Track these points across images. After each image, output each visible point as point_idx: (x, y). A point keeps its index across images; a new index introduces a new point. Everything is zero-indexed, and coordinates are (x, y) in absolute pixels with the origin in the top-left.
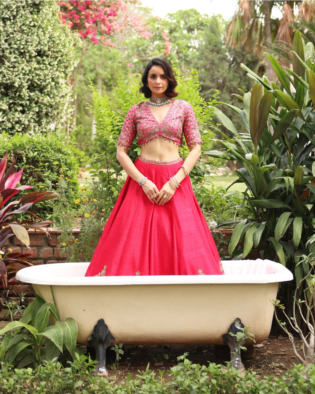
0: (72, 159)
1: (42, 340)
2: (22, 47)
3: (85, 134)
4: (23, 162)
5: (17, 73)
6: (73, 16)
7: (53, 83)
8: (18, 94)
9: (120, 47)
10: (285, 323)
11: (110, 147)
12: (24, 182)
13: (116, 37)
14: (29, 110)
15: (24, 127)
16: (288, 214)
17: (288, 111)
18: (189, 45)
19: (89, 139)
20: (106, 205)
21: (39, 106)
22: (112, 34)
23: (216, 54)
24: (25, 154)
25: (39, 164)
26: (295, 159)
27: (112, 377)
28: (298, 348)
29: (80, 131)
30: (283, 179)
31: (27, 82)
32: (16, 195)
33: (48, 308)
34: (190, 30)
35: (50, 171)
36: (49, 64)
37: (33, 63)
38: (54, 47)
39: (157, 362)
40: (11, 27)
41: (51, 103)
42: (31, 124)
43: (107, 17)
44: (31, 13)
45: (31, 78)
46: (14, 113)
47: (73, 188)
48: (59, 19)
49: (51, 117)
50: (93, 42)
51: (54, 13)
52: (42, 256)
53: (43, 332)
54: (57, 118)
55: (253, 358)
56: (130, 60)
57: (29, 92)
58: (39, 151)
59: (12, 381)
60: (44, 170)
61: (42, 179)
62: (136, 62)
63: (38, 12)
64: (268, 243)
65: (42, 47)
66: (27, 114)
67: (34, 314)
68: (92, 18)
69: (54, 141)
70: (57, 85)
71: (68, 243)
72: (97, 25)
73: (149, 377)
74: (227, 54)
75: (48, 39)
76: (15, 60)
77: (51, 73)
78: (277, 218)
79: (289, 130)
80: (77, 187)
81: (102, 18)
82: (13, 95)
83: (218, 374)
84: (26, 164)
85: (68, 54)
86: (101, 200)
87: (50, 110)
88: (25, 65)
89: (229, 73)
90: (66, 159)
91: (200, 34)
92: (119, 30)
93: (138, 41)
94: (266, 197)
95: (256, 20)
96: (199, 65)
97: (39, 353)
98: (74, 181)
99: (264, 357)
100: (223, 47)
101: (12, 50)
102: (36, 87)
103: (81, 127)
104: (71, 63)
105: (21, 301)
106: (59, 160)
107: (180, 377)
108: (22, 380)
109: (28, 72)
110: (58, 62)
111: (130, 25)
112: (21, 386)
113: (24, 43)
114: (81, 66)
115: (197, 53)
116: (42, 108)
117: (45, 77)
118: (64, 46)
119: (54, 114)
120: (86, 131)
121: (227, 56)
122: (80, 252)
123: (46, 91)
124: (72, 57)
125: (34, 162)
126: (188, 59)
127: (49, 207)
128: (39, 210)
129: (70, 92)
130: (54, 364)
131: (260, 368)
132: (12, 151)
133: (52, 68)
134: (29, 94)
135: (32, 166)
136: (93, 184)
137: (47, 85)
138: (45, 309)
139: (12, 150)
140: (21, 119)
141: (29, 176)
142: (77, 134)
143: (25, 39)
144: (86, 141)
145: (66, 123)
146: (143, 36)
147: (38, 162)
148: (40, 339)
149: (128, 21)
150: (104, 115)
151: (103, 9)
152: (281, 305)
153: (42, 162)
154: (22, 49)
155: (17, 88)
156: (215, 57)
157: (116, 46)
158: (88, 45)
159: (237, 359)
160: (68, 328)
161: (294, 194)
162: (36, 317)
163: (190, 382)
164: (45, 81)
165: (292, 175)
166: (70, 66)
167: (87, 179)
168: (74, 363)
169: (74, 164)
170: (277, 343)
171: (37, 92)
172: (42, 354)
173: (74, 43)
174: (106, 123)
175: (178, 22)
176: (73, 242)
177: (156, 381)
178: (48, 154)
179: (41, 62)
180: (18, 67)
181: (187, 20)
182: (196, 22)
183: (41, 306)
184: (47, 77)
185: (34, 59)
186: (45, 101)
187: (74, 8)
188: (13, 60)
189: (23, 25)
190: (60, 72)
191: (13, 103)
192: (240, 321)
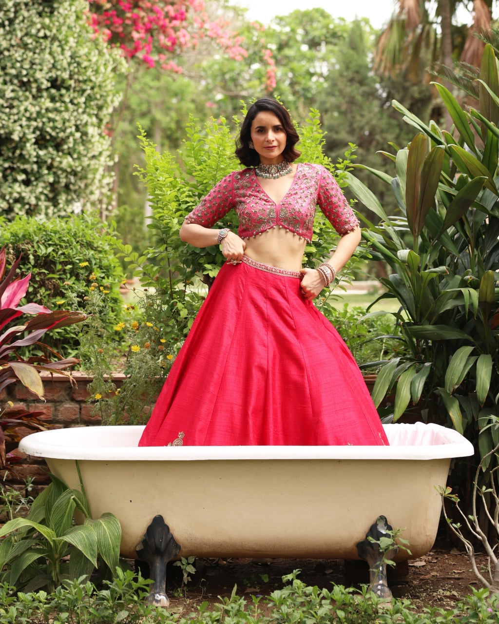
0: (111, 259)
1: (62, 548)
2: (24, 72)
3: (133, 221)
4: (30, 263)
5: (16, 117)
6: (112, 19)
7: (78, 135)
8: (18, 152)
9: (193, 74)
10: (459, 524)
11: (174, 237)
12: (31, 297)
13: (185, 57)
14: (36, 179)
15: (29, 209)
16: (469, 349)
17: (470, 180)
18: (312, 70)
19: (140, 230)
20: (167, 333)
21: (55, 173)
22: (178, 51)
23: (358, 85)
24: (32, 250)
25: (55, 266)
26: (482, 259)
27: (176, 608)
28: (483, 569)
29: (124, 215)
30: (461, 291)
31: (34, 132)
32: (17, 319)
33: (72, 497)
34: (314, 44)
35: (74, 278)
36: (71, 102)
37: (43, 100)
38: (79, 73)
39: (250, 587)
40: (5, 39)
41: (74, 168)
42: (40, 203)
43: (170, 22)
44: (40, 14)
45: (40, 125)
46: (11, 185)
47: (112, 308)
48: (87, 25)
49: (75, 191)
50: (146, 65)
51: (80, 15)
52: (60, 417)
53: (64, 535)
54: (85, 193)
55: (407, 583)
56: (210, 96)
57: (37, 150)
58: (56, 245)
59: (13, 611)
60: (64, 276)
61: (61, 291)
62: (220, 101)
63: (52, 12)
64: (436, 397)
65: (59, 73)
66: (33, 185)
67: (48, 509)
68: (144, 24)
69: (80, 229)
70: (84, 138)
71: (104, 395)
72: (152, 36)
73: (236, 606)
74: (378, 86)
75: (69, 60)
76: (12, 95)
77: (75, 117)
78: (451, 356)
79: (471, 212)
80: (119, 306)
81: (161, 23)
82: (10, 155)
83: (347, 602)
84: (34, 266)
85: (104, 84)
86: (159, 326)
87: (72, 179)
88: (31, 104)
89: (380, 119)
90: (100, 260)
91: (331, 51)
92: (190, 45)
93: (222, 63)
94: (433, 322)
95: (427, 27)
96: (328, 105)
97: (58, 570)
98: (115, 296)
99: (426, 582)
100: (371, 74)
101: (8, 78)
102: (48, 141)
103: (125, 209)
104: (109, 99)
105: (27, 490)
106: (89, 261)
107: (286, 607)
108: (31, 611)
109: (34, 115)
110: (86, 99)
111: (210, 36)
112: (28, 620)
113: (27, 66)
114: (125, 106)
115: (326, 85)
116: (58, 177)
117: (64, 123)
118: (97, 72)
119: (80, 187)
120: (134, 215)
121: (377, 90)
122: (123, 409)
123: (65, 147)
124: (111, 91)
125: (47, 263)
126: (309, 95)
127: (73, 338)
128: (56, 343)
129: (108, 150)
130: (82, 586)
131: (418, 598)
132: (10, 245)
133: (76, 108)
134: (37, 153)
135: (44, 271)
136: (145, 298)
137: (68, 137)
138: (68, 500)
139: (11, 243)
140: (24, 194)
141: (40, 287)
142: (120, 220)
143: (29, 59)
144: (134, 231)
145: (100, 201)
146: (231, 55)
147: (54, 263)
148: (59, 547)
149: (206, 30)
150: (164, 185)
151: (162, 9)
152: (453, 496)
153: (61, 263)
154: (26, 76)
155: (17, 143)
156: (356, 91)
157: (186, 73)
158: (137, 70)
159: (381, 582)
160: (104, 529)
161: (478, 317)
162: (52, 513)
163: (303, 615)
164: (64, 131)
165: (475, 285)
166: (106, 105)
167: (136, 291)
168: (114, 584)
169: (114, 267)
170: (448, 560)
171: (50, 149)
172: (61, 572)
173: (114, 65)
174: (167, 198)
175: (293, 31)
176: (113, 393)
177: (247, 613)
178: (71, 251)
179: (57, 99)
180: (18, 107)
181: (308, 28)
182: (324, 31)
183: (60, 494)
184: (67, 124)
185: (45, 94)
186: (64, 165)
187: (114, 6)
188: (9, 94)
189: (27, 34)
190: (89, 115)
191: (10, 168)
192: (386, 521)
